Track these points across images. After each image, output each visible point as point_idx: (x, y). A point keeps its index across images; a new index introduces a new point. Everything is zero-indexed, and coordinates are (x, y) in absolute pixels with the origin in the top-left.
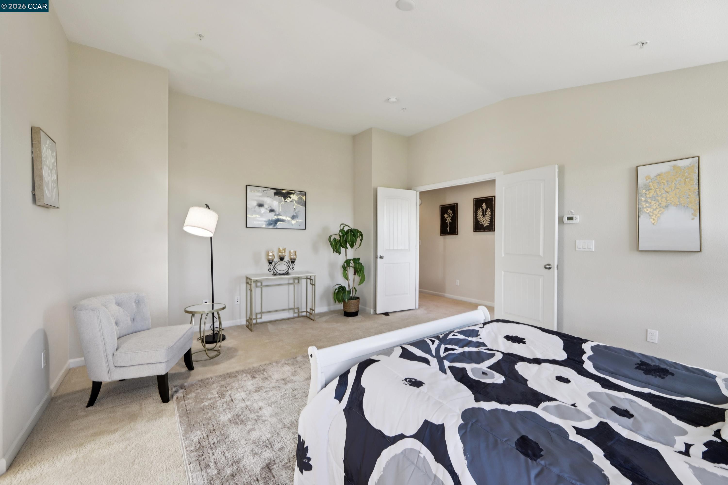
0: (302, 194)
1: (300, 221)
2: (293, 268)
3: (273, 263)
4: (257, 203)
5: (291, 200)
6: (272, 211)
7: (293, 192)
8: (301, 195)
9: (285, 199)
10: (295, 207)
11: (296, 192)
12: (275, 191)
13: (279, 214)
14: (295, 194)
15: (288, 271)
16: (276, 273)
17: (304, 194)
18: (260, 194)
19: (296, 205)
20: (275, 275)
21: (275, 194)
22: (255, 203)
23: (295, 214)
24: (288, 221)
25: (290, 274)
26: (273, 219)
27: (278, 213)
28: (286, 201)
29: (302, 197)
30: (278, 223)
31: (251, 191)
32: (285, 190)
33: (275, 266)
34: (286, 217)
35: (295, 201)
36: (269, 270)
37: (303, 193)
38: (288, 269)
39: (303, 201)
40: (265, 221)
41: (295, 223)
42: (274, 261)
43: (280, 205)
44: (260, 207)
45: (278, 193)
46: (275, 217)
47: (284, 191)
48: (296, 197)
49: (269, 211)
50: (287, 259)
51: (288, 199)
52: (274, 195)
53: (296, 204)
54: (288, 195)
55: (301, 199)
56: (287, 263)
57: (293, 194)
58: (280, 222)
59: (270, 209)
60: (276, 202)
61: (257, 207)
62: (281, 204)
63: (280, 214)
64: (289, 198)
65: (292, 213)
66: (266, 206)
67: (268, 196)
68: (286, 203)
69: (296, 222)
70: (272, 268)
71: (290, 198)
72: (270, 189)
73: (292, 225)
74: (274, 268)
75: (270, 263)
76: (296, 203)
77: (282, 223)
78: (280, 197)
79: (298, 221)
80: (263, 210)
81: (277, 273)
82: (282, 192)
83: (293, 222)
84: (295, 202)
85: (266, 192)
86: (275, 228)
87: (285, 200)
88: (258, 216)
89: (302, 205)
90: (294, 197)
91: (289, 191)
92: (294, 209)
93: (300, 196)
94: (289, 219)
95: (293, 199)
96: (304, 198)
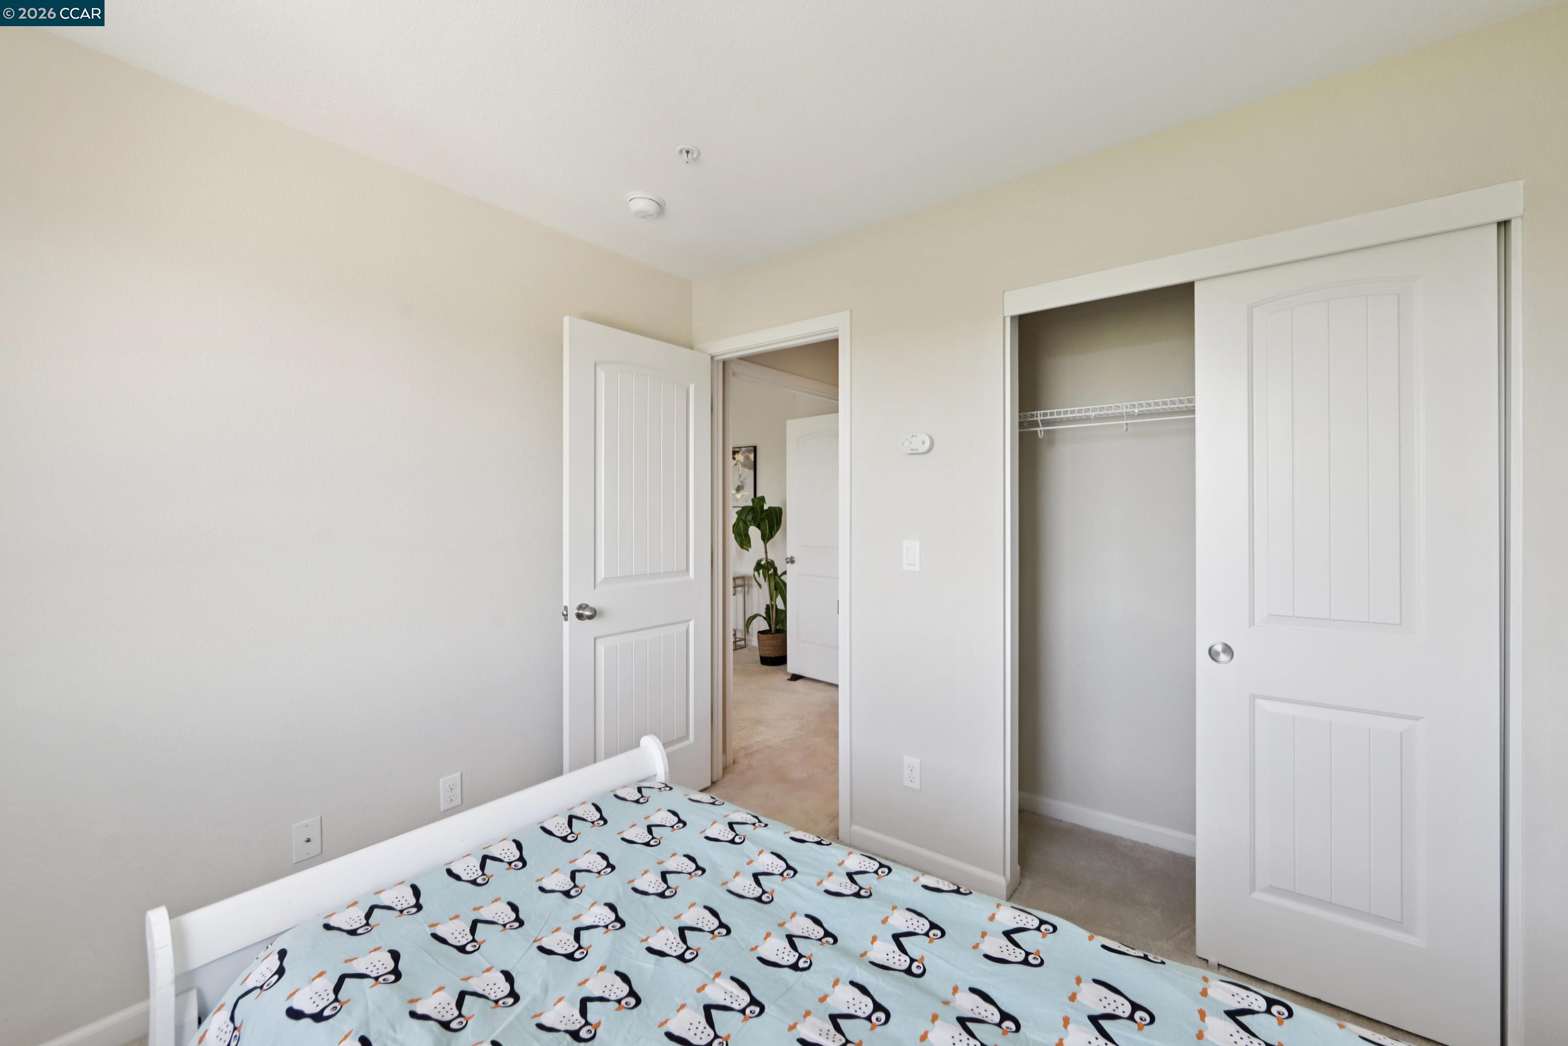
0: (748, 450)
1: (747, 493)
5: (735, 462)
7: (738, 449)
8: (748, 453)
10: (740, 473)
14: (740, 451)
19: (741, 470)
23: (740, 484)
35: (741, 463)
37: (751, 448)
39: (751, 460)
41: (740, 498)
48: (742, 456)
55: (748, 458)
65: (737, 483)
69: (742, 496)
71: (734, 459)
73: (737, 500)
76: (741, 466)
79: (743, 494)
83: (739, 496)
84: (740, 465)
89: (749, 468)
90: (738, 457)
92: (740, 475)
94: (733, 491)
95: (737, 461)
96: (752, 456)
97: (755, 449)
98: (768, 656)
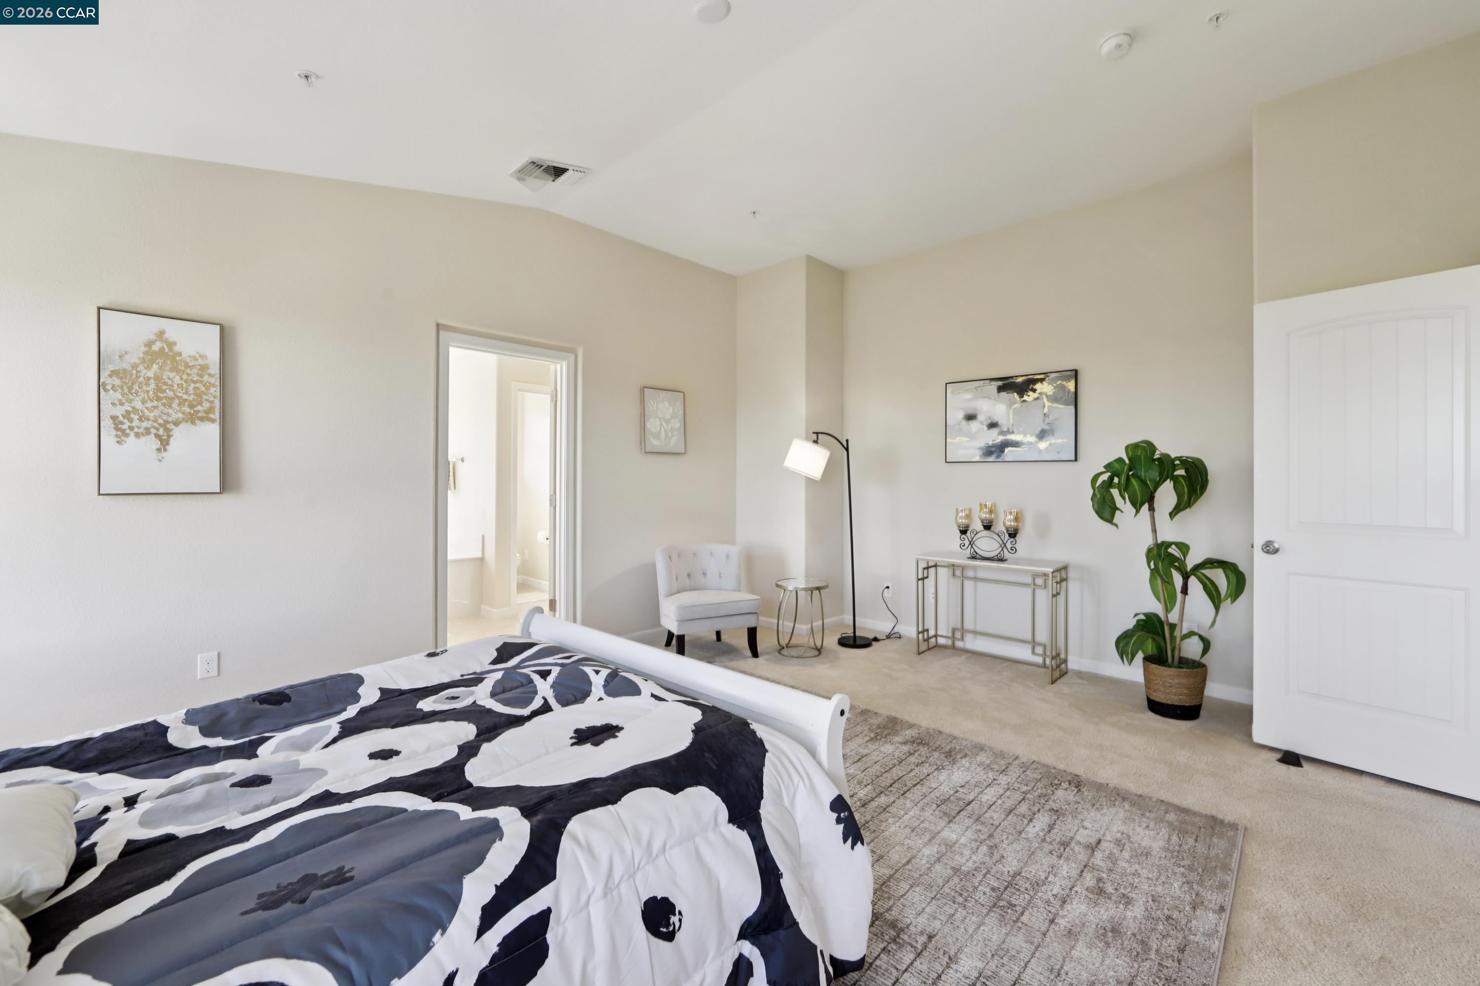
0: (1064, 376)
1: (1059, 441)
2: (1014, 550)
3: (969, 532)
4: (964, 413)
5: (1036, 395)
6: (993, 425)
7: (1042, 376)
8: (1062, 380)
9: (1021, 396)
10: (1046, 410)
11: (1048, 376)
12: (1000, 383)
13: (1009, 430)
14: (1047, 379)
15: (1002, 553)
16: (974, 553)
17: (1070, 376)
18: (968, 396)
19: (1049, 406)
20: (973, 557)
21: (1000, 389)
22: (961, 415)
23: (1046, 427)
24: (1030, 443)
25: (1006, 560)
26: (994, 442)
27: (1005, 429)
28: (1025, 401)
29: (1065, 383)
30: (1007, 450)
31: (952, 393)
32: (1022, 376)
33: (974, 540)
34: (1025, 435)
35: (1047, 396)
36: (962, 546)
37: (1069, 373)
38: (1003, 550)
39: (1069, 392)
40: (980, 448)
41: (1047, 448)
42: (970, 529)
43: (1011, 411)
44: (970, 422)
45: (1007, 385)
46: (1001, 438)
47: (1020, 380)
48: (1050, 386)
49: (988, 427)
50: (1000, 527)
51: (1029, 396)
52: (996, 392)
53: (1050, 404)
54: (1029, 385)
55: (1063, 388)
56: (998, 535)
57: (1042, 380)
58: (1010, 449)
59: (989, 422)
60: (1000, 405)
61: (964, 422)
62: (1013, 408)
63: (1011, 431)
64: (1031, 393)
65: (1039, 425)
66: (981, 417)
67: (985, 397)
68: (1024, 404)
69: (1050, 444)
70: (967, 543)
71: (1034, 391)
72: (988, 381)
73: (1040, 451)
74: (970, 544)
75: (964, 532)
76: (1048, 401)
77: (1014, 449)
78: (1012, 394)
79: (1053, 441)
80: (974, 426)
81: (978, 556)
82: (1014, 382)
83: (1043, 445)
84: (1045, 400)
85: (980, 388)
86: (1000, 460)
87: (1023, 397)
88: (965, 439)
89: (1066, 403)
90: (1043, 388)
91: (1030, 376)
92: (1045, 414)
93: (1060, 382)
94: (1031, 439)
95: (1041, 393)
96: (1071, 385)
97: (1075, 374)
98: (1176, 704)
